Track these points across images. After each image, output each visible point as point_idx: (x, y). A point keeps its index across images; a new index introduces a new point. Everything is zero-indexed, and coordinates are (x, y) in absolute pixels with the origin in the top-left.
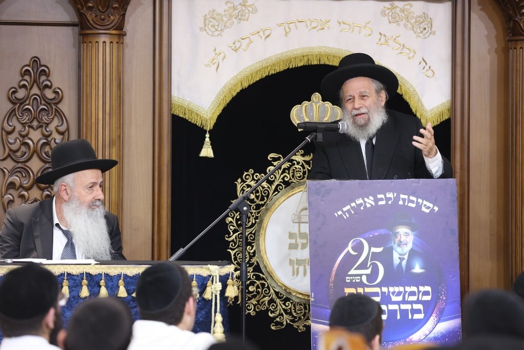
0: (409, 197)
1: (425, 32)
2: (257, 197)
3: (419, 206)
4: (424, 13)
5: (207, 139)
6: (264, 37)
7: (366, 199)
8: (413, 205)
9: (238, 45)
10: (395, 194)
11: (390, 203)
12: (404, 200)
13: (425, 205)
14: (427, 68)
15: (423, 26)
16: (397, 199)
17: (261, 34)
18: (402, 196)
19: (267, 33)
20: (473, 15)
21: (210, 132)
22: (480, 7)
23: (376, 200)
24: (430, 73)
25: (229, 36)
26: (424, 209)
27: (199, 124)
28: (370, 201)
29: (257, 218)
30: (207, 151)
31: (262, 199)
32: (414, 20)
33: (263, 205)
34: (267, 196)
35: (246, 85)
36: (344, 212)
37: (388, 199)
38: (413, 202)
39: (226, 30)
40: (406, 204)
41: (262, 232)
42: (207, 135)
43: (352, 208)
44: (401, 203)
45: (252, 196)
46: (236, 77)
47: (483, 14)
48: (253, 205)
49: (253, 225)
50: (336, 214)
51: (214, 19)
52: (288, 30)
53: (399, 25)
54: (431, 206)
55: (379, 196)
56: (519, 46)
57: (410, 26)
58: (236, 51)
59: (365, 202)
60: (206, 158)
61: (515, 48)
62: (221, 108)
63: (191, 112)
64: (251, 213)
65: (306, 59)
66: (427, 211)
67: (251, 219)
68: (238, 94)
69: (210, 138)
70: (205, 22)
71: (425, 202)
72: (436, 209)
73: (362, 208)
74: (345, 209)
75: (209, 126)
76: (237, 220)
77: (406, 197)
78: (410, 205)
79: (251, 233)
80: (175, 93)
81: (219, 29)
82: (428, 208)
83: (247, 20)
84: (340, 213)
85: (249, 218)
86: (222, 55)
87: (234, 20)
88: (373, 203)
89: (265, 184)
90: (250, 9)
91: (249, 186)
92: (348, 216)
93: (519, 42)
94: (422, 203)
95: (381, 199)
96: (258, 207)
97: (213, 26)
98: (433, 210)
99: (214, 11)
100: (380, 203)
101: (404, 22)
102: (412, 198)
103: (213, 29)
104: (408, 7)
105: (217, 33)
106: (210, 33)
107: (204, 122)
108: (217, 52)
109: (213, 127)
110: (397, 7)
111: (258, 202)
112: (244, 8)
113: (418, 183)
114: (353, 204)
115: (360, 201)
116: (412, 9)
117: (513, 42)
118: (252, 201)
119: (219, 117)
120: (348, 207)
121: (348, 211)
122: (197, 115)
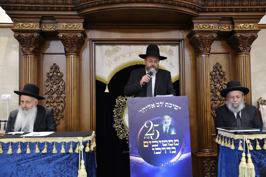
0: (169, 104)
1: (171, 54)
2: (122, 104)
3: (173, 107)
4: (170, 49)
5: (107, 87)
6: (123, 57)
7: (151, 105)
8: (171, 107)
9: (116, 59)
10: (163, 102)
11: (161, 106)
12: (167, 105)
13: (175, 107)
14: (172, 65)
15: (170, 53)
16: (164, 104)
17: (122, 56)
18: (166, 103)
19: (124, 56)
20: (185, 49)
21: (108, 85)
22: (187, 47)
23: (156, 105)
24: (173, 67)
25: (113, 57)
26: (175, 108)
27: (104, 83)
28: (153, 106)
29: (122, 110)
30: (107, 91)
31: (124, 105)
32: (167, 51)
33: (124, 106)
34: (125, 104)
35: (118, 71)
36: (143, 110)
37: (160, 105)
38: (170, 105)
39: (112, 55)
40: (168, 106)
41: (124, 114)
42: (107, 86)
43: (146, 108)
44: (166, 106)
45: (121, 104)
46: (115, 68)
47: (188, 49)
48: (121, 106)
49: (121, 112)
50: (139, 111)
51: (109, 52)
52: (130, 55)
53: (163, 53)
54: (178, 107)
55: (157, 103)
56: (200, 57)
57: (166, 53)
58: (115, 61)
59: (151, 106)
60: (106, 93)
61: (199, 57)
62: (111, 78)
63: (102, 79)
64: (121, 109)
65: (136, 63)
66: (176, 109)
67: (120, 111)
68: (116, 73)
69: (108, 87)
70: (106, 52)
71: (175, 106)
72: (180, 108)
73: (150, 109)
74: (143, 109)
75: (108, 83)
76: (117, 111)
77: (168, 103)
78: (170, 107)
79: (121, 115)
80: (97, 73)
81: (110, 55)
82: (177, 108)
83: (118, 52)
84: (141, 111)
85: (120, 110)
86: (111, 62)
87: (114, 52)
88: (154, 106)
89: (124, 100)
90: (119, 49)
91: (120, 101)
92: (144, 112)
93: (200, 55)
94: (174, 106)
95: (158, 105)
96: (123, 107)
97: (108, 54)
98: (179, 109)
99: (108, 49)
100: (158, 106)
101: (164, 52)
102: (170, 104)
103: (108, 55)
104: (166, 47)
105: (109, 56)
106: (107, 56)
107: (106, 82)
108: (110, 61)
109: (109, 83)
110: (162, 47)
111: (122, 105)
112: (117, 48)
114: (146, 107)
115: (149, 106)
116: (167, 48)
117: (198, 55)
118: (121, 105)
119: (111, 81)
120: (144, 108)
121: (144, 110)
122: (104, 80)
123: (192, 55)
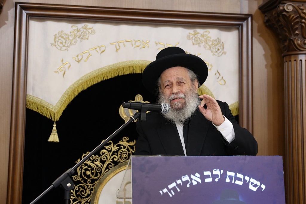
0: (236, 175)
1: (219, 52)
2: (92, 173)
3: (246, 184)
4: (218, 38)
5: (54, 128)
6: (100, 52)
7: (192, 176)
8: (240, 183)
9: (80, 57)
10: (222, 171)
11: (217, 180)
12: (231, 178)
13: (252, 183)
14: (220, 78)
15: (217, 47)
16: (224, 176)
17: (98, 49)
18: (229, 173)
19: (102, 49)
20: (254, 39)
21: (57, 122)
22: (259, 34)
23: (203, 177)
24: (222, 82)
25: (73, 51)
26: (251, 187)
27: (48, 117)
28: (196, 179)
29: (92, 190)
30: (54, 138)
31: (96, 175)
32: (210, 43)
33: (97, 180)
34: (101, 173)
35: (85, 87)
36: (169, 190)
37: (214, 176)
38: (240, 179)
39: (71, 47)
40: (233, 182)
41: (95, 201)
42: (55, 125)
43: (178, 185)
44: (228, 180)
45: (88, 173)
46: (78, 81)
47: (261, 39)
48: (89, 180)
49: (88, 195)
50: (161, 192)
51: (62, 37)
52: (118, 47)
53: (200, 46)
54: (258, 183)
55: (206, 173)
56: (293, 59)
57: (208, 47)
58: (79, 62)
59: (191, 179)
60: (53, 143)
61: (290, 61)
62: (66, 105)
63: (43, 107)
64: (88, 186)
65: (131, 69)
66: (255, 189)
67: (87, 191)
68: (79, 94)
69: (56, 127)
70: (55, 39)
71: (252, 180)
72: (263, 187)
73: (188, 186)
74: (170, 187)
75: (57, 117)
76: (76, 192)
77: (232, 174)
78: (238, 183)
79: (87, 202)
80: (30, 92)
81: (66, 45)
82: (255, 186)
83: (87, 39)
84: (165, 190)
85: (86, 190)
86: (68, 65)
87: (78, 39)
88: (200, 181)
89: (98, 163)
90: (90, 31)
91: (86, 165)
92: (173, 194)
93: (292, 56)
94: (249, 181)
95: (208, 177)
96: (93, 181)
97: (61, 43)
98: (260, 188)
99: (62, 31)
100: (207, 180)
101: (204, 44)
102: (239, 176)
103: (61, 45)
104: (207, 33)
105: (64, 48)
106: (59, 48)
107: (52, 115)
108: (64, 62)
109: (60, 118)
110: (198, 33)
111: (93, 177)
112: (85, 30)
113: (245, 160)
114: (179, 182)
115: (186, 178)
116: (209, 35)
117: (288, 57)
118: (88, 176)
119: (65, 112)
120: (174, 184)
121: (174, 189)
122: (47, 109)
123: (271, 56)
